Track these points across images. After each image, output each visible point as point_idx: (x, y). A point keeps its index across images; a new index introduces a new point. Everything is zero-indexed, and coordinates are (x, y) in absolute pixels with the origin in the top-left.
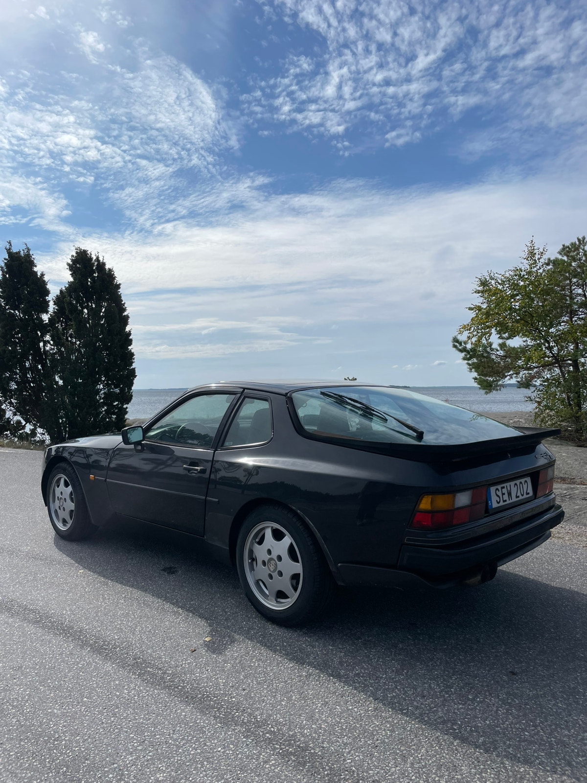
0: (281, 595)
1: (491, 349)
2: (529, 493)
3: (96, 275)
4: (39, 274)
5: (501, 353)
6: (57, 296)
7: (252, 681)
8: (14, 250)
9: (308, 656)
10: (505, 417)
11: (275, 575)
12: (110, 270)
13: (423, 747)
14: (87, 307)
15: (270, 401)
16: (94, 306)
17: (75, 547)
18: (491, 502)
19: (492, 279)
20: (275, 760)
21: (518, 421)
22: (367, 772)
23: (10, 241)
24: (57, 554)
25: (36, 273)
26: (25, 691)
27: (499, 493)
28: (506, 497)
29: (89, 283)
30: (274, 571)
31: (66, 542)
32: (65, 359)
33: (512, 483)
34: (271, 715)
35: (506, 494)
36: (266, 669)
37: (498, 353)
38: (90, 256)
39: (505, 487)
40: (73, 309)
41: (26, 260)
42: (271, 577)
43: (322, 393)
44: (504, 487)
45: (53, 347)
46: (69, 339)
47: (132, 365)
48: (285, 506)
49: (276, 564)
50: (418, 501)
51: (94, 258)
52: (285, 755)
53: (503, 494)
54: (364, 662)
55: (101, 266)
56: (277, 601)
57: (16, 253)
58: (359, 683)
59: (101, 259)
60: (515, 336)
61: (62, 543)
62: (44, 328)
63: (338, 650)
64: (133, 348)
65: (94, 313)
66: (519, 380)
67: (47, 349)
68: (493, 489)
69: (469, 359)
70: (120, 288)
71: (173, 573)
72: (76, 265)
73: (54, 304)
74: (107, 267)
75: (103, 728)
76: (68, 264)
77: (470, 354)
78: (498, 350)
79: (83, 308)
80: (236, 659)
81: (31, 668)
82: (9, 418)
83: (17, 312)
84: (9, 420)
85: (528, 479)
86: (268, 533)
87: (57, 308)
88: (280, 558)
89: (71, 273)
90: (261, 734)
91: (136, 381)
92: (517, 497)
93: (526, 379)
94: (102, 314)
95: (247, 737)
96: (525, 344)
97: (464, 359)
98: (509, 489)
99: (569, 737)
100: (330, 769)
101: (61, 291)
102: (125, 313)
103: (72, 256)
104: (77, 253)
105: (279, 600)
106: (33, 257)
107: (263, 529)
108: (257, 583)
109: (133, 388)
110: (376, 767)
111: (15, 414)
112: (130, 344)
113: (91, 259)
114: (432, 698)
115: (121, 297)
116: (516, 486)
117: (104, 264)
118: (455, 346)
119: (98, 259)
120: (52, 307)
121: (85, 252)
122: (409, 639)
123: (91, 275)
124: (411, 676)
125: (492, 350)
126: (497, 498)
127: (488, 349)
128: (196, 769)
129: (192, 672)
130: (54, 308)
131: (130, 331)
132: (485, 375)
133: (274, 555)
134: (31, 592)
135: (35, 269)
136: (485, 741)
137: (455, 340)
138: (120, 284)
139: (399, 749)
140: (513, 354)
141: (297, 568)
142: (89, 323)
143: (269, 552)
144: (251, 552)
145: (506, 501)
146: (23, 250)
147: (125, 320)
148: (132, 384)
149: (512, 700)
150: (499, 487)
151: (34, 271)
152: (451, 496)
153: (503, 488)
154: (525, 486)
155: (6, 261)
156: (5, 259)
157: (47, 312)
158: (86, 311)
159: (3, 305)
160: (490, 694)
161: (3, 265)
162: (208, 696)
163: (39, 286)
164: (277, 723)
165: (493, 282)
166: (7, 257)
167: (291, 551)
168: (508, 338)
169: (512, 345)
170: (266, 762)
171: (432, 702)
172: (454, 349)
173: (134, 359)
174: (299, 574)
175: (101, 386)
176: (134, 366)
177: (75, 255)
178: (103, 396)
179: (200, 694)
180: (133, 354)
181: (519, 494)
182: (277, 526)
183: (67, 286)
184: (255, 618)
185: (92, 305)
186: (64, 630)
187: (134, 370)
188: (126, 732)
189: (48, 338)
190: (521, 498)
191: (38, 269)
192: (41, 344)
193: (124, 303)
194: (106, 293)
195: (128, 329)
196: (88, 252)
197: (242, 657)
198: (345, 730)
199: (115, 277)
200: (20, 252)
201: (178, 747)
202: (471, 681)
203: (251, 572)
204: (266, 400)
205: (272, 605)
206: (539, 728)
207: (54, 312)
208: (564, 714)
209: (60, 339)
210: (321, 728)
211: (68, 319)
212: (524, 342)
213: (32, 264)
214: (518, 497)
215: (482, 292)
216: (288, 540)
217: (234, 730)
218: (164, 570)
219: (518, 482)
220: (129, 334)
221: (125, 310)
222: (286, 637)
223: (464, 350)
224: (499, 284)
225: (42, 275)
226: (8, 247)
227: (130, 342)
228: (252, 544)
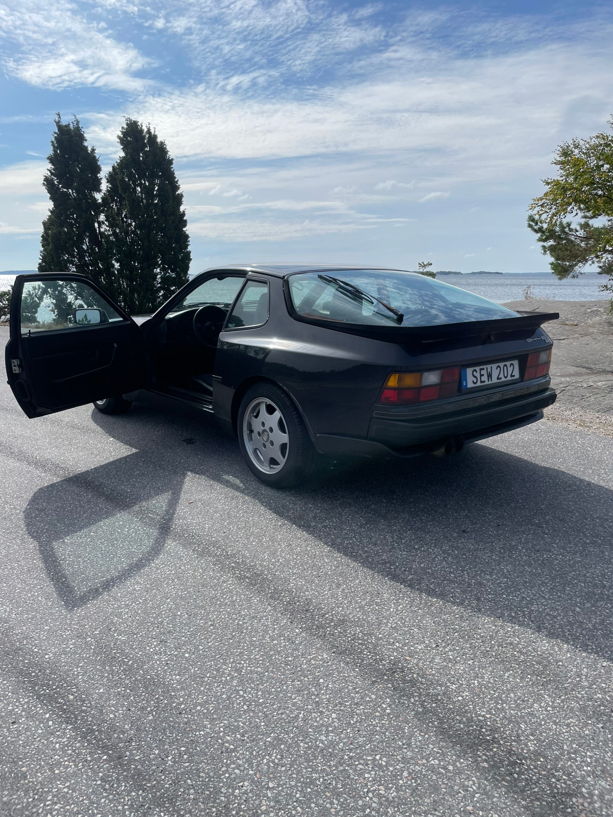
0: (273, 462)
1: (569, 229)
2: (514, 376)
3: (147, 149)
4: (90, 149)
5: (581, 233)
6: (110, 173)
7: (233, 527)
8: (64, 123)
9: (288, 511)
10: (584, 306)
11: (268, 444)
12: (161, 142)
13: (358, 578)
14: (140, 185)
15: (268, 283)
16: (147, 184)
17: (110, 419)
18: (466, 383)
19: (576, 147)
20: (232, 581)
21: (597, 310)
22: (304, 593)
23: (59, 113)
24: (93, 425)
25: (86, 148)
26: (44, 526)
27: (478, 375)
28: (485, 378)
29: (141, 159)
30: (267, 441)
31: (103, 415)
32: (120, 241)
33: (494, 366)
34: (240, 551)
35: (486, 376)
36: (249, 519)
37: (577, 233)
38: (141, 128)
39: (485, 369)
40: (126, 187)
41: (75, 133)
42: (265, 446)
43: (320, 277)
44: (483, 369)
45: (108, 228)
46: (125, 220)
47: (187, 248)
48: (274, 384)
49: (268, 435)
50: (386, 379)
51: (146, 130)
52: (241, 578)
53: (482, 375)
54: (335, 517)
55: (153, 138)
56: (270, 467)
57: (66, 126)
58: (324, 532)
59: (152, 131)
60: (600, 215)
61: (100, 415)
62: (97, 208)
63: (317, 508)
64: (188, 229)
65: (148, 191)
66: (601, 265)
67: (102, 230)
68: (469, 371)
69: (544, 241)
70: (172, 164)
71: (192, 443)
72: (127, 138)
73: (107, 182)
74: (159, 140)
75: (102, 554)
76: (119, 137)
77: (546, 234)
78: (577, 231)
79: (136, 186)
80: (225, 511)
81: (53, 510)
82: (71, 302)
83: (70, 191)
84: (70, 304)
85: (516, 363)
86: (263, 408)
87: (110, 186)
88: (271, 430)
89: (122, 147)
90: (228, 563)
91: (191, 264)
92: (498, 378)
93: (609, 264)
94: (155, 193)
95: (215, 565)
96: (610, 223)
97: (540, 240)
98: (489, 370)
99: (488, 580)
100: (275, 589)
101: (114, 167)
102: (179, 192)
103: (123, 128)
104: (127, 124)
105: (272, 466)
106: (83, 130)
107: (258, 404)
108: (255, 451)
109: (189, 272)
110: (312, 590)
111: (76, 299)
112: (185, 226)
113: (142, 131)
114: (382, 546)
115: (174, 174)
116: (499, 368)
117: (155, 137)
118: (530, 226)
119: (149, 131)
120: (105, 186)
121: (135, 123)
122: (383, 502)
123: (142, 149)
124: (371, 529)
125: (571, 230)
126: (472, 378)
127: (567, 230)
128: (167, 583)
129: (185, 518)
130: (107, 187)
131: (184, 212)
132: (563, 260)
133: (267, 428)
134: (65, 454)
135: (86, 144)
136: (413, 578)
137: (531, 219)
138: (172, 159)
139: (337, 579)
140: (594, 236)
141: (284, 438)
142: (143, 202)
143: (263, 424)
144: (250, 425)
145: (484, 382)
146: (72, 123)
147: (178, 200)
148: (187, 268)
149: (453, 551)
150: (478, 369)
151: (85, 146)
152: (417, 375)
153: (481, 369)
154: (510, 370)
155: (56, 135)
156: (55, 133)
157: (99, 191)
158: (139, 189)
159: (56, 183)
160: (435, 546)
161: (53, 139)
162: (193, 536)
163: (91, 164)
164: (244, 556)
165: (576, 151)
166: (57, 131)
167: (281, 424)
168: (591, 218)
169: (596, 226)
170: (224, 582)
171: (381, 549)
172: (530, 229)
173: (189, 241)
174: (286, 444)
175: (158, 270)
176: (189, 249)
177: (125, 127)
178: (160, 281)
179: (187, 533)
180: (187, 237)
181: (501, 376)
182: (269, 402)
183: (119, 161)
184: (253, 481)
185: (145, 183)
186: (86, 484)
187: (189, 253)
188: (119, 557)
189: (102, 217)
190: (503, 379)
191: (89, 145)
192: (96, 225)
193: (177, 181)
194: (158, 170)
195: (182, 208)
196: (139, 123)
197: (231, 509)
198: (298, 564)
199: (168, 151)
200: (69, 125)
201: (158, 569)
202: (424, 535)
203: (250, 441)
204: (265, 283)
205: (265, 469)
206: (465, 572)
207: (108, 191)
208: (494, 564)
209: (114, 219)
210: (278, 562)
211: (122, 199)
212: (609, 221)
213: (82, 138)
214: (501, 378)
215: (562, 163)
216: (278, 414)
217: (206, 560)
218: (184, 441)
219: (502, 365)
220: (183, 214)
221: (178, 188)
222: (274, 496)
223: (540, 230)
224: (583, 153)
225: (93, 150)
226: (57, 119)
227: (184, 223)
228: (250, 417)
